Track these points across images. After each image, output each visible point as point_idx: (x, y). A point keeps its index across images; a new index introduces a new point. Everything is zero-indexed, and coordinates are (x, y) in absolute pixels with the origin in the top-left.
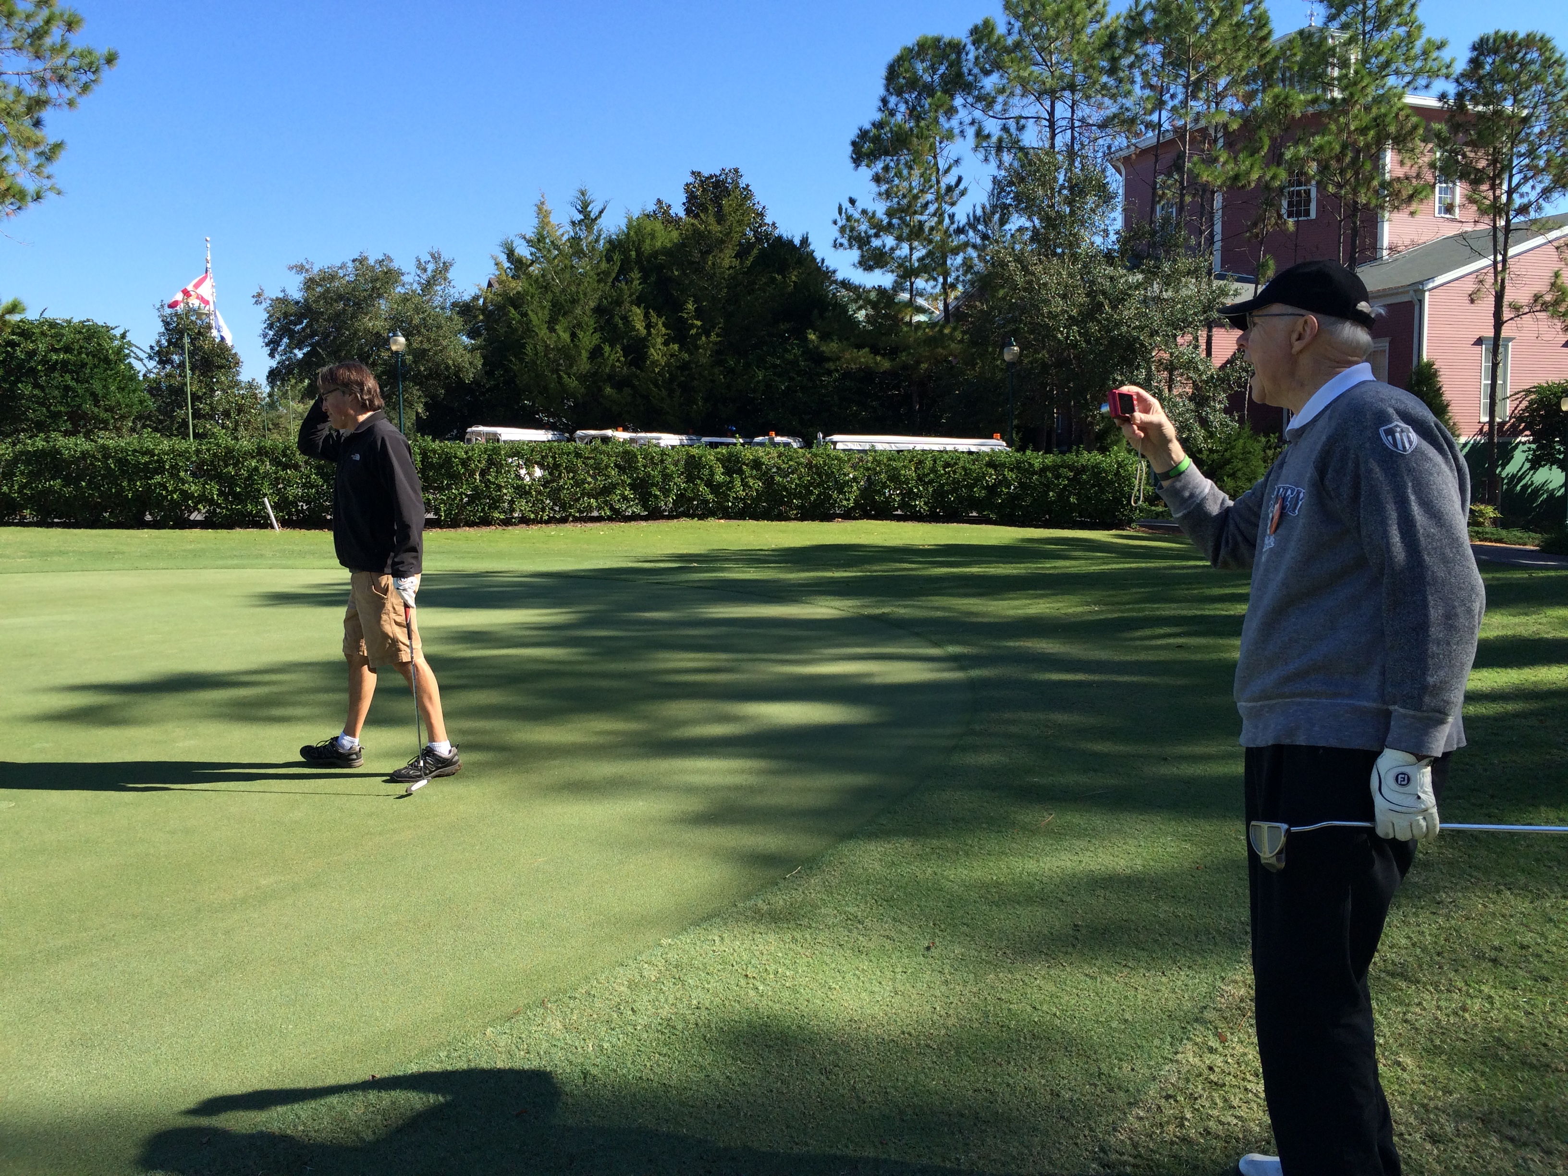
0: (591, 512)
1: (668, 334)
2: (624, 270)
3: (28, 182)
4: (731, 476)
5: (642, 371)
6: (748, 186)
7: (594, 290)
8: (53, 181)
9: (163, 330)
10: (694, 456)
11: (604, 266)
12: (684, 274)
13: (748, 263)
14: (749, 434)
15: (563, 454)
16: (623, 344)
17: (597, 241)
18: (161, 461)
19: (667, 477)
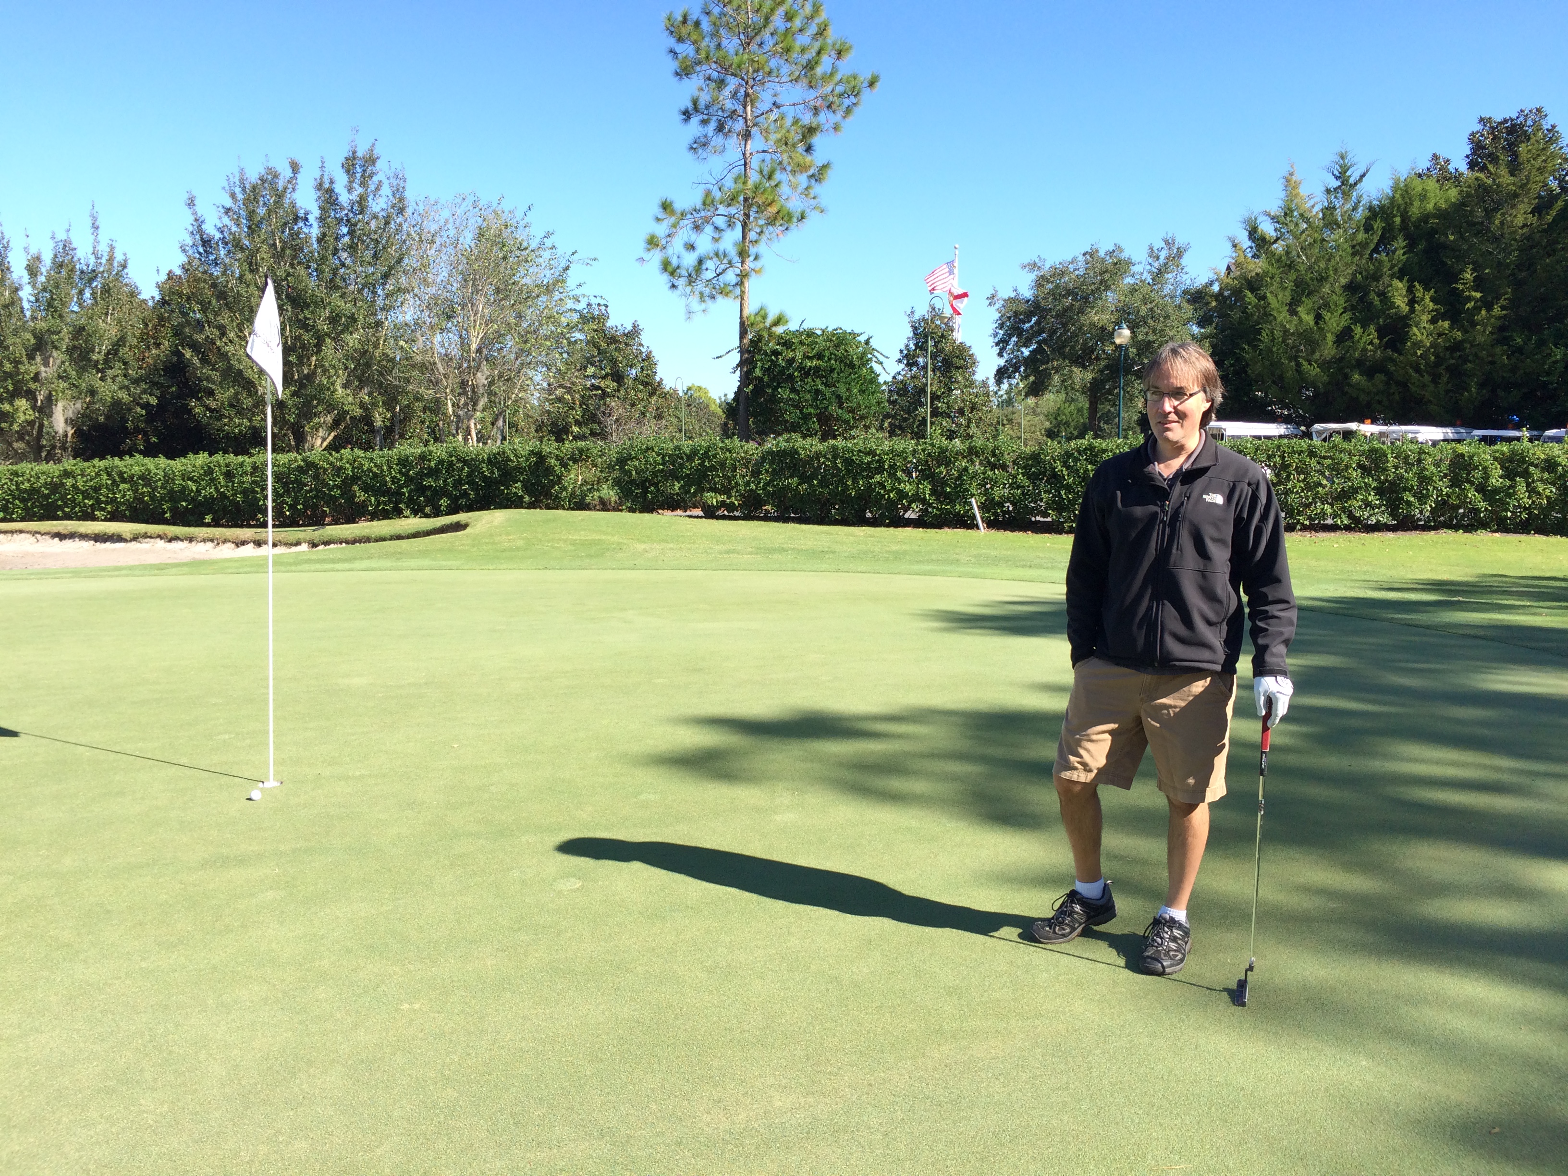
0: (1324, 519)
1: (1436, 310)
2: (1385, 240)
3: (795, 204)
4: (1512, 479)
5: (1400, 354)
6: (1553, 127)
7: (1346, 264)
8: (817, 200)
9: (911, 334)
10: (1462, 455)
11: (1361, 236)
12: (1462, 237)
13: (1550, 218)
14: (1539, 425)
15: (1294, 452)
16: (1378, 323)
17: (1354, 209)
18: (881, 462)
19: (1424, 480)
